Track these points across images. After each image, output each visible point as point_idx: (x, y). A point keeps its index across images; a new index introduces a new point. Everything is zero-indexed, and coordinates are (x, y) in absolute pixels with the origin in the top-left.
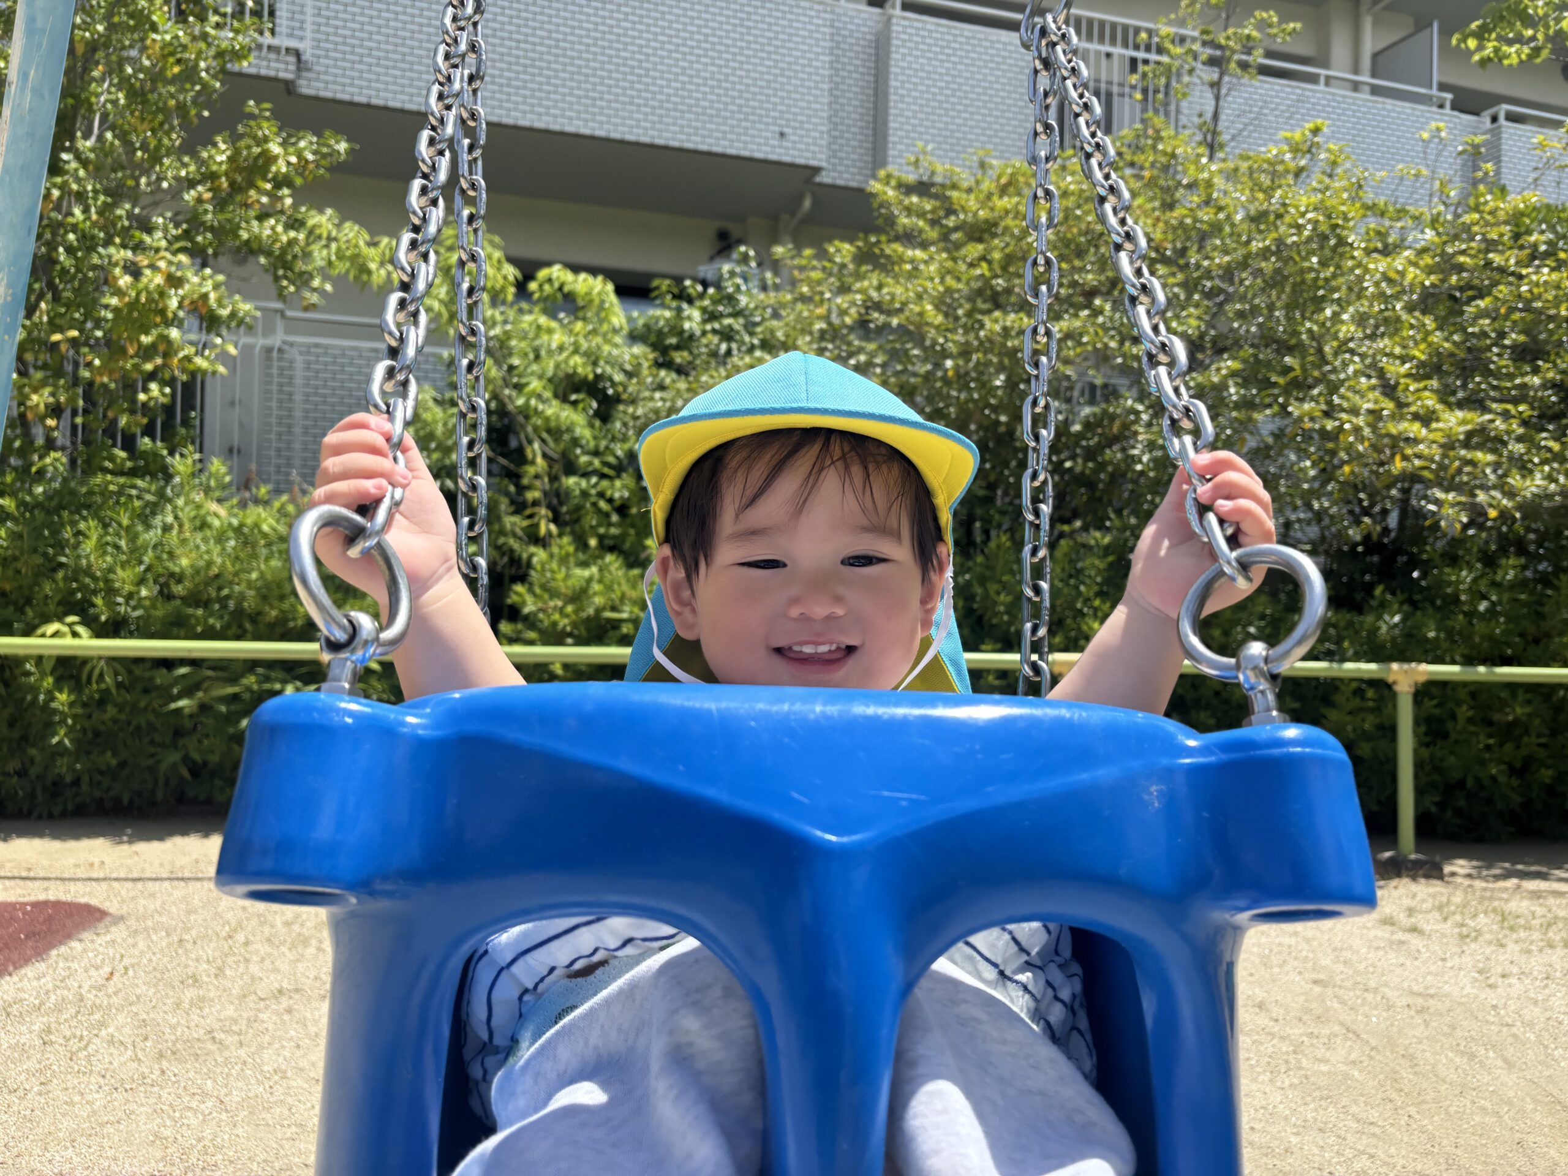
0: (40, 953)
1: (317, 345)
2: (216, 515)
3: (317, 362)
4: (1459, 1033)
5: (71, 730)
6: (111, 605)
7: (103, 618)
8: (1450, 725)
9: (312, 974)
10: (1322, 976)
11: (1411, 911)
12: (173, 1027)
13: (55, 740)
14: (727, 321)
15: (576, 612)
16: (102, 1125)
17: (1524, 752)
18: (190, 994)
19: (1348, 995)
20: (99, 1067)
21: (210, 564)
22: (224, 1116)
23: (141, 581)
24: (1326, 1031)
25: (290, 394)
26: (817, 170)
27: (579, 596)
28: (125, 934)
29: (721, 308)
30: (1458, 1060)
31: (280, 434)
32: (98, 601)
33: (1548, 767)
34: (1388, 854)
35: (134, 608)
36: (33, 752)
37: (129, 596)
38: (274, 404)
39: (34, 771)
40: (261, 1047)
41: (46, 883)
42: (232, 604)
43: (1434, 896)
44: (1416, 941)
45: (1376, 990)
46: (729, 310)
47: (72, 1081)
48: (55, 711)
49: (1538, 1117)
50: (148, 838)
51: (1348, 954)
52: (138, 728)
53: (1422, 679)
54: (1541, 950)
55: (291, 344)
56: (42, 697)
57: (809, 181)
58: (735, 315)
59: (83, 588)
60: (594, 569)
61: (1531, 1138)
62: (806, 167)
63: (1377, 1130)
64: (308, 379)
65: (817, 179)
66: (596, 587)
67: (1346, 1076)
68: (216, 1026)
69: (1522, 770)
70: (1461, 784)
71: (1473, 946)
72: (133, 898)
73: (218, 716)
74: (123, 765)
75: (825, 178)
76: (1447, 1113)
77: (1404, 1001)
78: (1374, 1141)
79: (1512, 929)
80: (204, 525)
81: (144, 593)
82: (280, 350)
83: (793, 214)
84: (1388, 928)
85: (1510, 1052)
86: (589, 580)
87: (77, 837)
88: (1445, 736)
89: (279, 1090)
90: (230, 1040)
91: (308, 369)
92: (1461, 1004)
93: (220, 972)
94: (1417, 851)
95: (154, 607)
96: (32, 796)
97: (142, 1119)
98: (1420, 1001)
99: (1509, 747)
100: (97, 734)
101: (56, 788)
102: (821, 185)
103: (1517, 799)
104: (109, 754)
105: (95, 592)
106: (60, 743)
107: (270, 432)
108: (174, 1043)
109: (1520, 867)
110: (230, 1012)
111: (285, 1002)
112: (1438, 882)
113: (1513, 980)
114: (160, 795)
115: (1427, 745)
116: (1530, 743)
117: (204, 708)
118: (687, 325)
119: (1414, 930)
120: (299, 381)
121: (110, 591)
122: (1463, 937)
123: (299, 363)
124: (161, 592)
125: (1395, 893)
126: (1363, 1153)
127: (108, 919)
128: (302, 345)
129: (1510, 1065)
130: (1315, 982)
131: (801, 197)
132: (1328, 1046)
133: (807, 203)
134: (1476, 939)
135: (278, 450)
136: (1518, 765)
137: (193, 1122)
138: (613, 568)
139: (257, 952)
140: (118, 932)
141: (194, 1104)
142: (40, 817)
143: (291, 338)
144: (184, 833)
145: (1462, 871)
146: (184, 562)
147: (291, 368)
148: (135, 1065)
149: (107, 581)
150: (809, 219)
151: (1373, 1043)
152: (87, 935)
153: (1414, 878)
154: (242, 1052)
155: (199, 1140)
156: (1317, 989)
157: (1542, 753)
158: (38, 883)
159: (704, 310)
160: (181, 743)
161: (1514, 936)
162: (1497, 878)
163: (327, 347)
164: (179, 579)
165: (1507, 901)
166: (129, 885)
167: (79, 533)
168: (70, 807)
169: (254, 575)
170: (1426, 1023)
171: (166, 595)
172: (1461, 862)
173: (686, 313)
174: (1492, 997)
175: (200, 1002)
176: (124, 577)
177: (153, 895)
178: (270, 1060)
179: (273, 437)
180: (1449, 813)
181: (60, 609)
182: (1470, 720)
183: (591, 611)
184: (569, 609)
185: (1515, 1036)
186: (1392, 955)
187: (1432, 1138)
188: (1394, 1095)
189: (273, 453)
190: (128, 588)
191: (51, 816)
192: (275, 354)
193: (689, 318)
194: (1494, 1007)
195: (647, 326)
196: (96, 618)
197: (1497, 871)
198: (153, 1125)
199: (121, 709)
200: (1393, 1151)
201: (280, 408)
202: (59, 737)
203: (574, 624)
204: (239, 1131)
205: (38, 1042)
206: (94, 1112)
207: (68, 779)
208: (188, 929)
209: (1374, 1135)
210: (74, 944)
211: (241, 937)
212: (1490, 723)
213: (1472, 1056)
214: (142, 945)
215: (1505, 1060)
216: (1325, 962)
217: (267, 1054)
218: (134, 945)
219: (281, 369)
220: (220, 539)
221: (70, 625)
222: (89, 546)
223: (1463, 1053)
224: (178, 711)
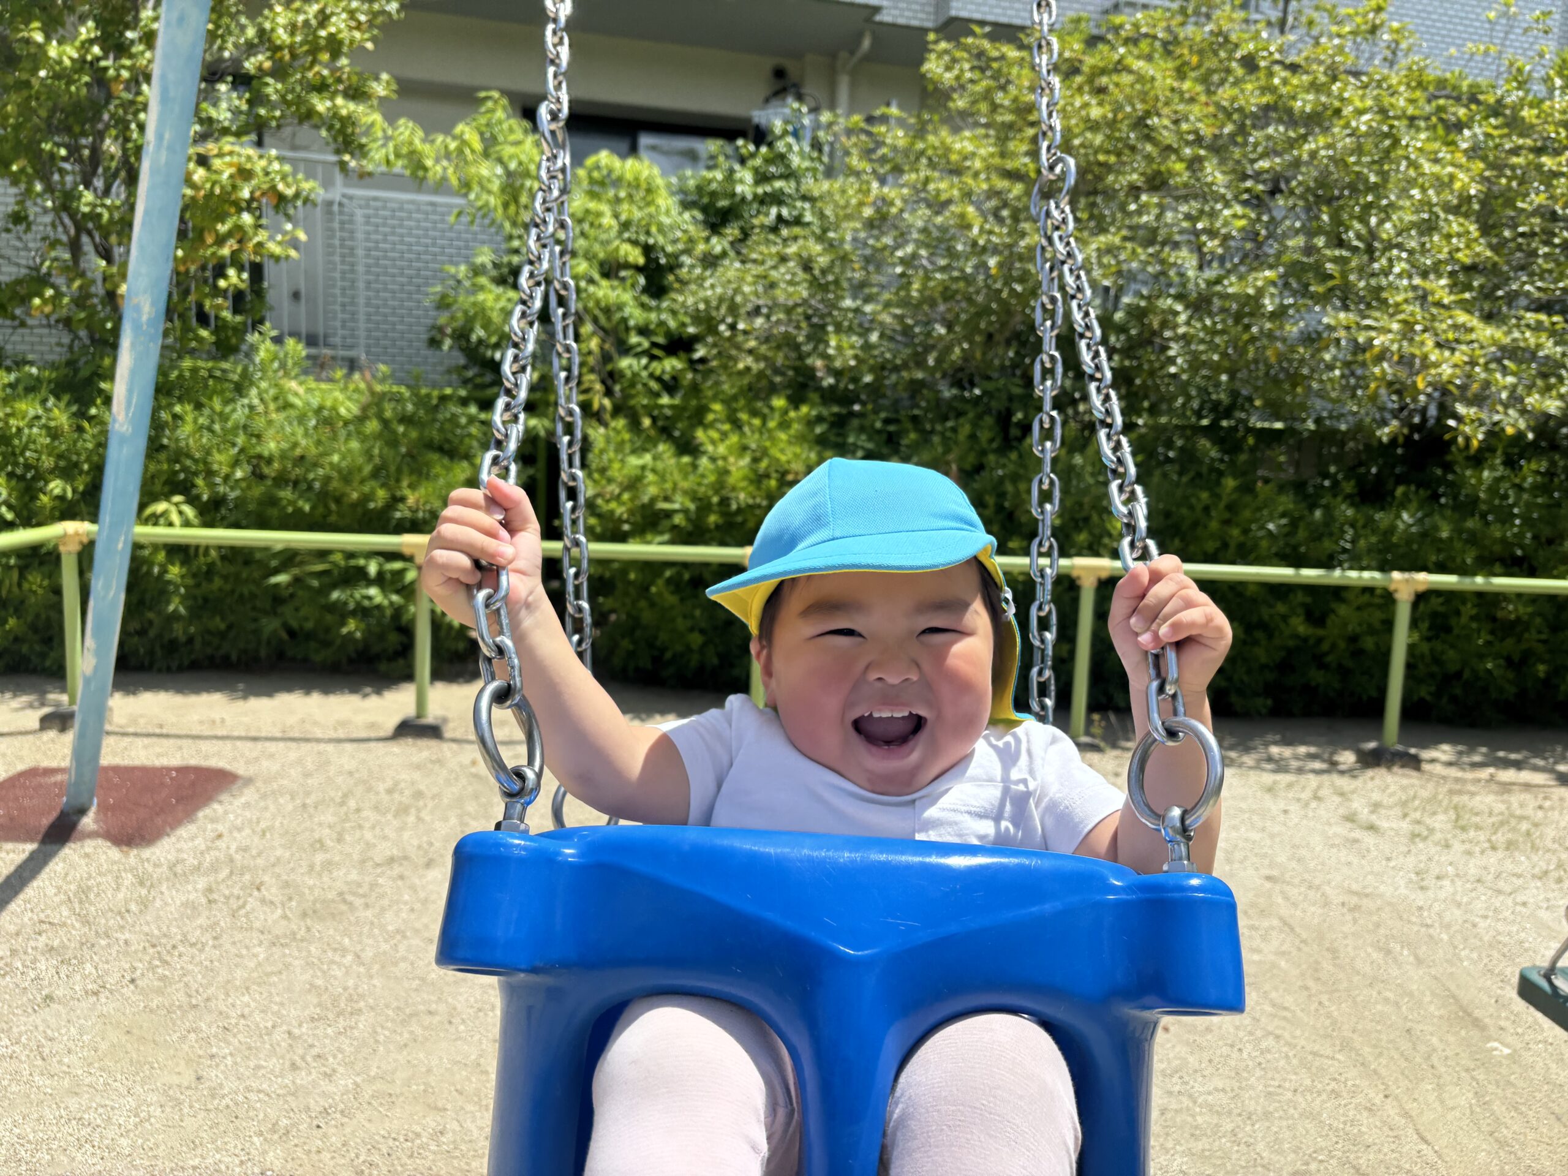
0: (189, 815)
1: (375, 199)
2: (296, 394)
3: (376, 216)
4: (1382, 931)
5: (184, 599)
6: (212, 485)
7: (205, 497)
8: (1453, 621)
9: (415, 842)
10: (1275, 873)
11: (1376, 807)
12: (311, 888)
13: (171, 608)
14: (778, 184)
15: (632, 500)
16: (268, 975)
17: (1524, 646)
18: (319, 858)
19: (1293, 892)
20: (257, 925)
21: (295, 445)
22: (362, 969)
23: (235, 463)
24: (1266, 924)
25: (352, 249)
26: (877, 9)
27: (634, 484)
28: (256, 796)
29: (773, 169)
30: (1375, 955)
31: (343, 289)
32: (200, 482)
33: (1543, 662)
34: (1372, 745)
35: (232, 489)
36: (151, 615)
37: (227, 478)
38: (337, 259)
39: (152, 633)
40: (383, 910)
41: (179, 742)
42: (317, 485)
43: (1404, 788)
44: (1369, 839)
45: (1318, 888)
46: (782, 170)
47: (238, 936)
48: (169, 582)
49: (1432, 1008)
50: (258, 694)
51: (1303, 852)
52: (241, 596)
53: (1421, 588)
54: (1482, 852)
55: (351, 198)
56: (156, 570)
57: (869, 20)
58: (785, 177)
59: (185, 469)
60: (647, 458)
61: (1420, 1027)
62: (866, 7)
63: (1288, 1015)
64: (368, 233)
65: (878, 18)
66: (650, 477)
67: (1274, 965)
68: (345, 888)
69: (1518, 664)
70: (1458, 675)
71: (1421, 845)
72: (257, 759)
73: (310, 588)
74: (230, 627)
75: (885, 17)
76: (1355, 1002)
77: (1341, 899)
78: (1283, 1023)
79: (1463, 829)
80: (287, 406)
81: (239, 474)
82: (340, 204)
83: (852, 53)
84: (1349, 825)
85: (1422, 951)
86: (643, 468)
87: (197, 690)
88: (1448, 630)
89: (402, 948)
90: (358, 902)
91: (367, 223)
92: (1390, 904)
93: (340, 840)
94: (1400, 742)
95: (249, 487)
96: (151, 653)
97: (298, 970)
98: (1354, 900)
99: (1510, 642)
100: (206, 600)
101: (172, 646)
102: (881, 24)
103: (1511, 690)
104: (218, 619)
105: (196, 474)
106: (175, 611)
107: (334, 286)
108: (314, 902)
109: (1501, 754)
110: (354, 876)
111: (397, 870)
112: (1414, 773)
113: (1446, 883)
114: (263, 653)
115: (1429, 639)
116: (1532, 638)
117: (297, 581)
118: (739, 189)
119: (1371, 828)
120: (360, 236)
121: (210, 473)
122: (1414, 836)
123: (359, 217)
124: (253, 473)
125: (1370, 785)
126: (1270, 1033)
127: (239, 783)
128: (361, 198)
129: (1419, 961)
130: (1269, 878)
131: (860, 36)
132: (1265, 938)
133: (866, 43)
134: (1425, 838)
135: (343, 305)
136: (1516, 658)
137: (339, 973)
138: (666, 456)
139: (367, 819)
140: (249, 795)
141: (337, 958)
142: (160, 671)
143: (351, 191)
144: (289, 690)
145: (1444, 758)
146: (272, 445)
147: (351, 222)
148: (284, 923)
149: (205, 463)
150: (868, 58)
151: (1304, 936)
152: (224, 797)
153: (1389, 768)
154: (369, 913)
155: (345, 989)
156: (1268, 885)
157: (1540, 648)
158: (172, 741)
159: (756, 171)
160: (280, 610)
161: (1464, 836)
162: (1475, 765)
163: (385, 201)
164: (269, 461)
165: (1473, 794)
166: (249, 744)
167: (176, 417)
168: (186, 663)
169: (336, 458)
170: (1355, 921)
171: (258, 475)
172: (1446, 747)
173: (738, 175)
174: (1420, 899)
175: (328, 865)
176: (220, 460)
177: (272, 756)
178: (391, 921)
179: (338, 291)
180: (1445, 700)
181: (166, 489)
182: (1473, 618)
183: (646, 499)
184: (626, 496)
185: (1431, 937)
186: (1344, 852)
187: (1334, 1023)
188: (1311, 983)
189: (338, 308)
190: (225, 470)
191: (169, 670)
192: (336, 208)
193: (741, 181)
194: (1420, 908)
195: (699, 189)
196: (198, 497)
197: (1477, 758)
198: (307, 977)
199: (225, 578)
200: (1298, 1033)
201: (343, 262)
202: (174, 605)
203: (631, 512)
204: (375, 982)
205: (203, 900)
206: (259, 964)
207: (183, 638)
208: (308, 794)
209: (1285, 1018)
210: (216, 806)
211: (352, 804)
212: (1494, 619)
213: (1388, 952)
214: (272, 807)
215: (1417, 957)
216: (1281, 859)
217: (389, 915)
218: (266, 808)
219: (342, 223)
220: (302, 419)
221: (177, 504)
222: (186, 430)
223: (1380, 949)
224: (277, 585)
